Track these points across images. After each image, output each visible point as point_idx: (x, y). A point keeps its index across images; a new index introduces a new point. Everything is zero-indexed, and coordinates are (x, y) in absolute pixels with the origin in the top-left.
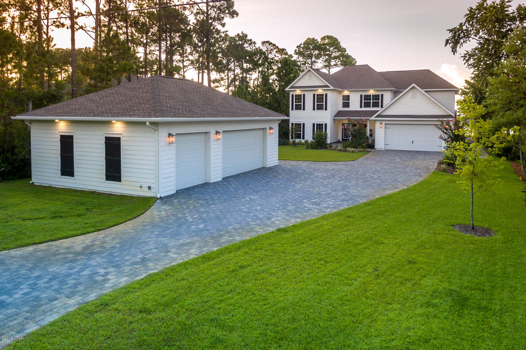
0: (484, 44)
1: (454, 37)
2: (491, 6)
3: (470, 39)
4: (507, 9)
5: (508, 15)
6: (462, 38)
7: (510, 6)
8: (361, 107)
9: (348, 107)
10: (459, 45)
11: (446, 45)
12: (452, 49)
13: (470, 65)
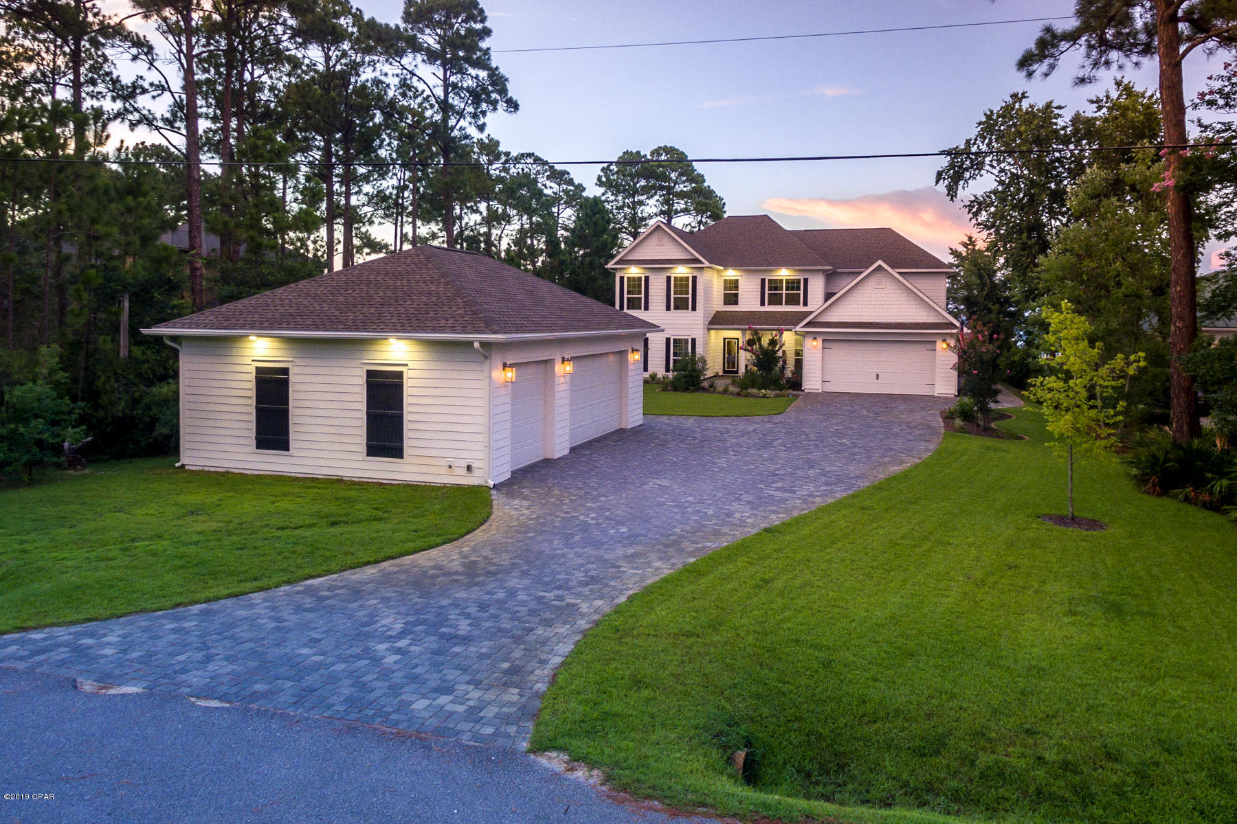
0: (1009, 186)
1: (952, 165)
2: (1027, 113)
3: (982, 172)
4: (1054, 121)
5: (1056, 131)
6: (967, 169)
7: (1060, 116)
8: (762, 304)
9: (736, 303)
10: (961, 183)
11: (937, 182)
12: (949, 191)
13: (979, 224)
